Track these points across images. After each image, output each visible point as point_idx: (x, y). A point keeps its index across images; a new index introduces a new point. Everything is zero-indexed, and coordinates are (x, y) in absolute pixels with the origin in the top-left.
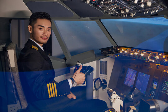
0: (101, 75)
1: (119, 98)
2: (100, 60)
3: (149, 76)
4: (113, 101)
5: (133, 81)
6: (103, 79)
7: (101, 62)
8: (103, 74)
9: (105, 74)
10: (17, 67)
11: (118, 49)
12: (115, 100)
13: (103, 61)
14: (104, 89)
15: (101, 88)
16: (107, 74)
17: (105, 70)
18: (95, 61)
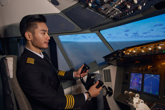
0: (106, 83)
1: (142, 102)
2: (103, 69)
3: (158, 76)
4: (137, 106)
5: (140, 84)
6: (108, 87)
7: (104, 71)
8: (107, 82)
9: (110, 82)
10: (16, 78)
11: (124, 52)
12: (138, 105)
13: (106, 70)
14: (111, 96)
15: (108, 95)
16: (111, 82)
17: (109, 78)
18: (99, 71)
